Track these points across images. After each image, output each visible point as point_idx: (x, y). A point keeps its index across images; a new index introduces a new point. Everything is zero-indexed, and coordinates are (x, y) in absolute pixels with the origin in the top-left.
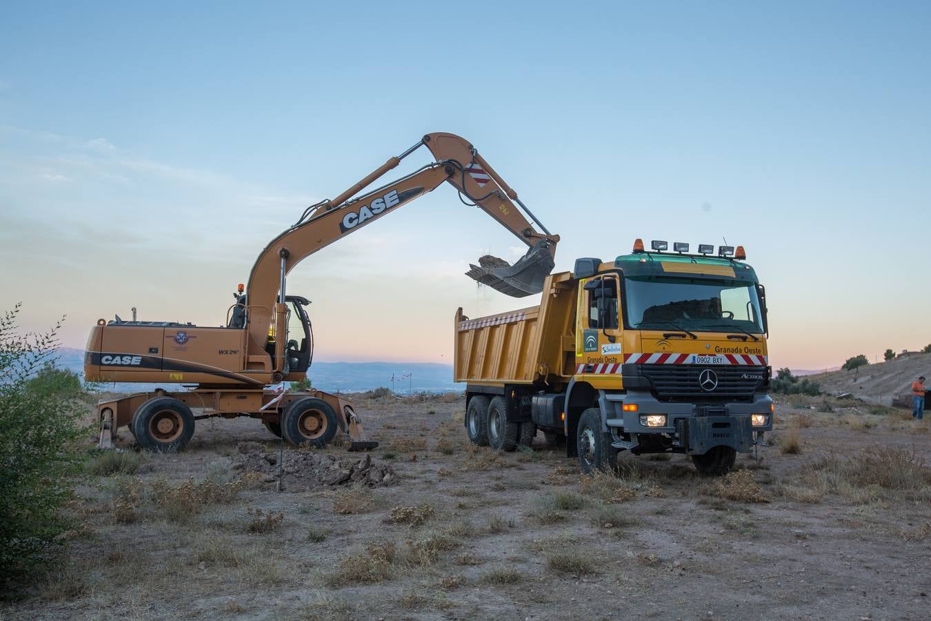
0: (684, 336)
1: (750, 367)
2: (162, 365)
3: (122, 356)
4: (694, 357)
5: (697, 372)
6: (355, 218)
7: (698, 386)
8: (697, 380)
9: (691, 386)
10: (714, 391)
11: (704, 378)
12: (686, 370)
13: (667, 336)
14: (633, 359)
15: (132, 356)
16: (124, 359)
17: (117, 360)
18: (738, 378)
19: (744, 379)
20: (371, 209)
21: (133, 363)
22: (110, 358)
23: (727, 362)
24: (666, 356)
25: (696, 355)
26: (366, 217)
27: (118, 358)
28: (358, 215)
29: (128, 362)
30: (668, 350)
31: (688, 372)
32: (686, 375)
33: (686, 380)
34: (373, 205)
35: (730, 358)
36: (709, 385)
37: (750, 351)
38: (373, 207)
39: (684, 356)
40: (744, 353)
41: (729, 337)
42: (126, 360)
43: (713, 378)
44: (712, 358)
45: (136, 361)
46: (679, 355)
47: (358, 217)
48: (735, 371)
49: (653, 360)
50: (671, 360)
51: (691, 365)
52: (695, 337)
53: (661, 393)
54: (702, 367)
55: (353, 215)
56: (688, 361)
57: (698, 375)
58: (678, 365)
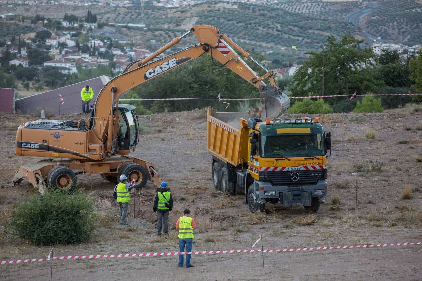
0: (284, 160)
1: (315, 171)
2: (49, 149)
3: (31, 144)
4: (288, 168)
5: (290, 174)
6: (153, 73)
7: (290, 179)
8: (290, 177)
9: (287, 179)
10: (298, 181)
11: (293, 176)
12: (285, 173)
13: (277, 160)
14: (263, 169)
15: (35, 144)
16: (32, 145)
17: (29, 146)
18: (309, 175)
19: (312, 176)
20: (161, 68)
21: (36, 147)
22: (25, 144)
23: (304, 169)
24: (276, 168)
25: (290, 167)
26: (158, 72)
27: (29, 145)
28: (154, 71)
29: (34, 147)
30: (277, 165)
31: (286, 174)
32: (285, 175)
33: (285, 177)
34: (163, 66)
35: (305, 167)
36: (295, 179)
37: (315, 164)
38: (162, 67)
39: (284, 168)
40: (312, 165)
41: (305, 159)
42: (33, 146)
43: (297, 176)
44: (296, 168)
45: (37, 146)
46: (282, 167)
47: (154, 72)
48: (308, 172)
49: (271, 169)
50: (278, 170)
51: (287, 171)
52: (289, 160)
53: (274, 183)
54: (292, 172)
55: (152, 71)
56: (286, 169)
57: (290, 175)
58: (282, 171)
